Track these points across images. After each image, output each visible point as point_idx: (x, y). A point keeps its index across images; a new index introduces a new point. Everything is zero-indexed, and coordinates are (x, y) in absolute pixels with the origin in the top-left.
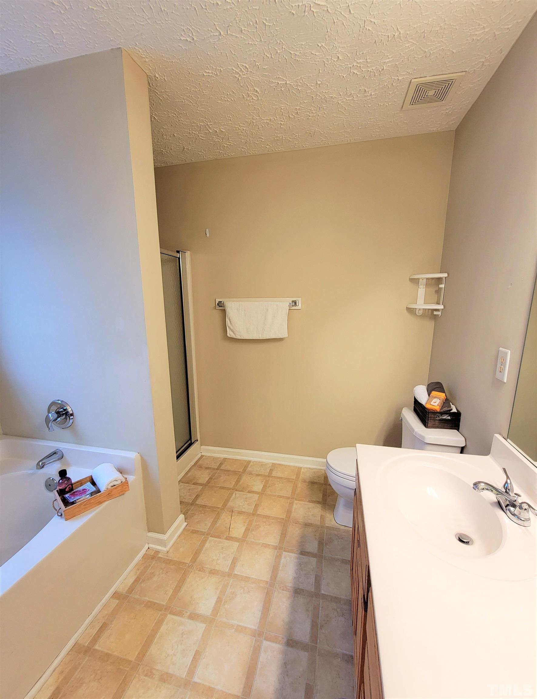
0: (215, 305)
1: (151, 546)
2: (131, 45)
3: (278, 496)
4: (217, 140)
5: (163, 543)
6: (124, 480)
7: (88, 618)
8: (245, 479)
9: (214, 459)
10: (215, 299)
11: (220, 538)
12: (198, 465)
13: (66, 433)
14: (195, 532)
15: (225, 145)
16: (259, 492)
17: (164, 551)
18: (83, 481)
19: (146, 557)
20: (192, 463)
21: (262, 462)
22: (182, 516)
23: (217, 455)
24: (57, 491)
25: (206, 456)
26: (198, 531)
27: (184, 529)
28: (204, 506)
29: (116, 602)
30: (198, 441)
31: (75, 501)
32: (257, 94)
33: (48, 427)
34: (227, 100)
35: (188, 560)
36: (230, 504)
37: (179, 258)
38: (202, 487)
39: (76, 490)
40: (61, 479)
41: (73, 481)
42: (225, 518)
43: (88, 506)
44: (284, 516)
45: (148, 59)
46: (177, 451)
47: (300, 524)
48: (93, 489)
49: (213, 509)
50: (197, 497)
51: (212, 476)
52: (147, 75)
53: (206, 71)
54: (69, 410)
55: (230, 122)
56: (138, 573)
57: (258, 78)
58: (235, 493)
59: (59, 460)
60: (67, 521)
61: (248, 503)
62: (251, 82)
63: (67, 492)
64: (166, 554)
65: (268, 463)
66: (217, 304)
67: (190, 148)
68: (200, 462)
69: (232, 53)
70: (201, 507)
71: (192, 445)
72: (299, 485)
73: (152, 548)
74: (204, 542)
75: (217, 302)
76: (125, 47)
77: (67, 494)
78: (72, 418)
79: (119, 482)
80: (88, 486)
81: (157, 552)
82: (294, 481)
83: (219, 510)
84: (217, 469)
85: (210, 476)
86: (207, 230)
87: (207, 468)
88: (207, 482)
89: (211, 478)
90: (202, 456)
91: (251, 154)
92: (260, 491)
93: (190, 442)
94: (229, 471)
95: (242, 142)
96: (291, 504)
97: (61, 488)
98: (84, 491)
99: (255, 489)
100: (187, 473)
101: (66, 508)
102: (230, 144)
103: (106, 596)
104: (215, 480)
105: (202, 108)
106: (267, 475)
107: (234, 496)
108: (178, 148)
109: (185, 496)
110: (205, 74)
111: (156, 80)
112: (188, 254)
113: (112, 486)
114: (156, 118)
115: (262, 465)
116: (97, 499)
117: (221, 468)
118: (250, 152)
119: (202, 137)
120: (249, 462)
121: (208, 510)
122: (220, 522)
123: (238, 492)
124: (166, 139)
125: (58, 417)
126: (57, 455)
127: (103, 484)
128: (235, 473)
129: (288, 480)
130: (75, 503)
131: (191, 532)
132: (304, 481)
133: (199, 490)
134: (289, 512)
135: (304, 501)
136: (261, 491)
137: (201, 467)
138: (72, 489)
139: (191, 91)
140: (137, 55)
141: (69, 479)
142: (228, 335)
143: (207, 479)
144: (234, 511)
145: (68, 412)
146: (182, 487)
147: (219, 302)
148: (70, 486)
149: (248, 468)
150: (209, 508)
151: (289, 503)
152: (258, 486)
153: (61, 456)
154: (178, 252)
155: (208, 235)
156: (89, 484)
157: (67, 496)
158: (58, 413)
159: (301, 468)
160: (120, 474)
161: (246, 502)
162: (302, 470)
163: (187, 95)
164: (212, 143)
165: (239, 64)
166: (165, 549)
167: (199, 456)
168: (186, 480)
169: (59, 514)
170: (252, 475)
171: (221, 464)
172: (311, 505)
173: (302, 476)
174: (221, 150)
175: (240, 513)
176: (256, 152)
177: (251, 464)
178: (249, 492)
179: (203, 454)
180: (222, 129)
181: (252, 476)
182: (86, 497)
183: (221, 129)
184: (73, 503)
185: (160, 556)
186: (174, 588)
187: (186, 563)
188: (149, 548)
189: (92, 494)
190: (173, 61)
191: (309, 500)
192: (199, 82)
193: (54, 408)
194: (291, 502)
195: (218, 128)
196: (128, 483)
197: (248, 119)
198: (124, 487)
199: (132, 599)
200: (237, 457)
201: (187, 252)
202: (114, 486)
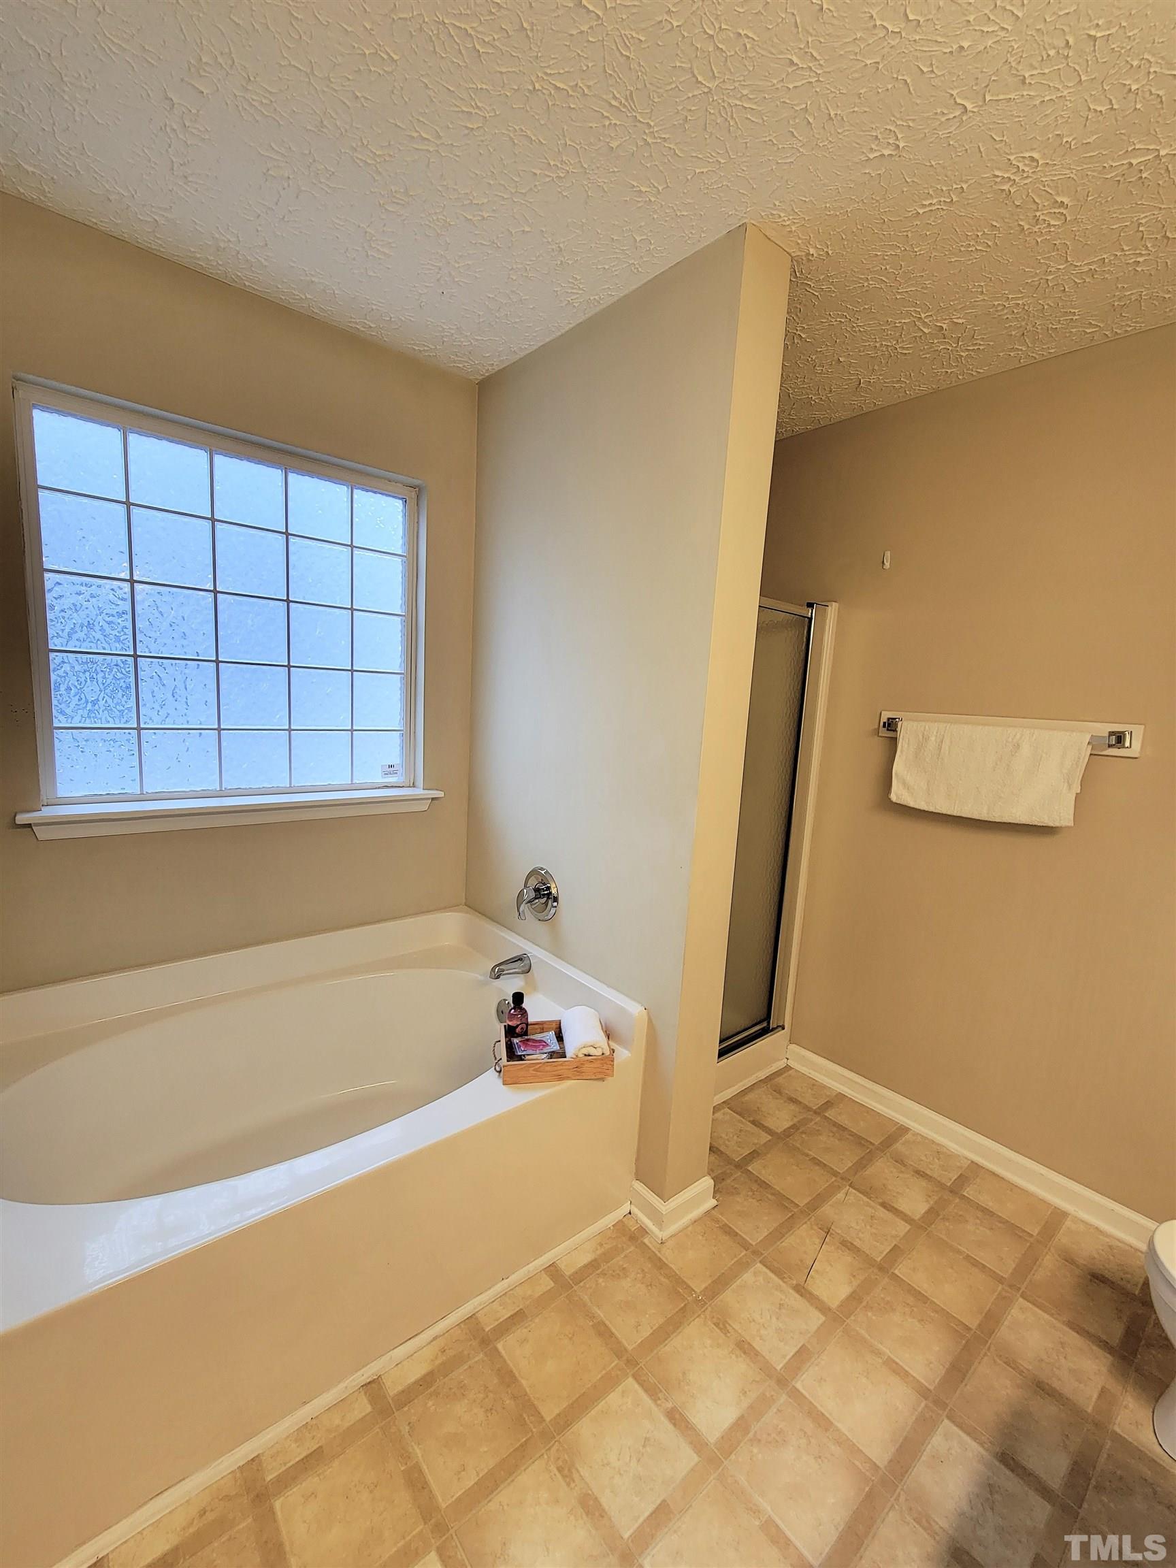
0: (876, 727)
1: (635, 1210)
2: (764, 211)
3: (968, 1256)
4: (942, 347)
5: (659, 1219)
6: (607, 1053)
7: (501, 1283)
8: (881, 1169)
9: (814, 1085)
10: (878, 714)
11: (782, 1279)
12: (773, 1083)
13: (541, 928)
14: (728, 1231)
15: (962, 354)
16: (913, 1220)
17: (656, 1236)
18: (545, 1026)
19: (620, 1226)
20: (762, 1075)
21: (938, 1144)
22: (707, 1182)
23: (823, 1077)
24: (505, 1026)
25: (796, 1071)
26: (737, 1234)
27: (708, 1213)
28: (764, 1185)
29: (547, 1283)
30: (784, 1029)
31: (524, 1055)
32: (1062, 210)
33: (518, 911)
34: (976, 249)
35: (699, 1286)
36: (827, 1210)
37: (811, 619)
38: (770, 1137)
39: (532, 1037)
40: (514, 1008)
41: (531, 1020)
42: (803, 1239)
43: (538, 1076)
44: (973, 1323)
45: (797, 225)
46: (723, 1037)
47: (1021, 1373)
48: (555, 1046)
49: (782, 1201)
50: (754, 1155)
51: (799, 1122)
52: (792, 257)
53: (924, 203)
54: (554, 891)
55: (981, 297)
56: (599, 1252)
57: (1068, 172)
58: (844, 1191)
59: (523, 973)
60: (504, 1087)
61: (874, 1231)
62: (1047, 188)
63: (518, 1036)
64: (658, 1246)
65: (959, 1156)
66: (882, 724)
67: (873, 378)
68: (780, 1080)
69: (995, 140)
70: (756, 1181)
71: (768, 1033)
72: (1049, 1261)
73: (636, 1216)
74: (742, 1266)
75: (884, 719)
76: (753, 219)
77: (516, 1037)
78: (555, 907)
79: (598, 1052)
80: (550, 1036)
81: (643, 1231)
82: (1032, 1240)
83: (795, 1210)
84: (815, 1112)
85: (796, 1120)
86: (888, 554)
87: (792, 1100)
88: (784, 1131)
89: (794, 1127)
90: (788, 1068)
91: (1035, 358)
92: (917, 1217)
93: (765, 1024)
94: (845, 1129)
95: (1011, 335)
96: (1004, 1302)
97: (510, 1023)
98: (543, 1043)
99: (903, 1205)
100: (744, 1092)
101: (508, 1061)
102: (976, 348)
103: (536, 1261)
104: (804, 1136)
105: (908, 286)
106: (949, 1184)
107: (840, 1195)
108: (847, 385)
109: (728, 1140)
110: (921, 211)
111: (809, 260)
112: (832, 610)
113: (585, 1055)
114: (803, 336)
115: (939, 1152)
116: (556, 1068)
117: (827, 1114)
118: (1034, 355)
119: (903, 348)
120: (904, 1130)
121: (770, 1196)
122: (790, 1241)
123: (854, 1191)
124: (820, 373)
125: (536, 898)
126: (520, 962)
127: (573, 1046)
128: (859, 1141)
129: (1014, 1230)
130: (523, 1060)
131: (720, 1227)
132: (1068, 1259)
133: (763, 1141)
134: (991, 1321)
135: (1052, 1315)
136: (919, 1220)
137: (778, 1091)
138: (526, 1033)
139: (886, 258)
140: (775, 225)
141: (524, 1013)
142: (893, 797)
143: (787, 1125)
144: (832, 1234)
145: (551, 893)
146: (728, 1117)
147: (889, 719)
148: (524, 1026)
149: (898, 1144)
150: (772, 1194)
151: (999, 1294)
152: (915, 1202)
153: (527, 968)
154: (810, 605)
155: (887, 565)
156: (552, 1034)
157: (516, 1041)
158: (537, 890)
159: (1065, 1215)
160: (605, 1039)
161: (871, 1226)
162: (1068, 1223)
163: (875, 269)
164: (928, 356)
165: (1012, 158)
166: (660, 1234)
167: (781, 1064)
168: (738, 1106)
169: (498, 1069)
170: (905, 1166)
171: (828, 1104)
172: (1073, 1338)
173: (1062, 1238)
174: (950, 366)
175: (847, 1245)
176: (1052, 351)
177: (909, 1136)
178: (884, 1205)
179: (791, 1063)
180: (957, 318)
181: (903, 1169)
182: (539, 1057)
183: (955, 320)
184: (520, 1058)
185: (646, 1241)
186: (654, 1328)
187: (694, 1291)
188: (630, 1213)
189: (552, 1055)
190: (849, 210)
191: (1069, 1321)
192: (905, 234)
193: (533, 882)
194: (1004, 1294)
195: (946, 319)
196: (613, 1061)
197: (1032, 277)
198: (605, 1067)
199: (576, 1299)
200: (874, 1104)
201: (832, 606)
202: (589, 1055)
